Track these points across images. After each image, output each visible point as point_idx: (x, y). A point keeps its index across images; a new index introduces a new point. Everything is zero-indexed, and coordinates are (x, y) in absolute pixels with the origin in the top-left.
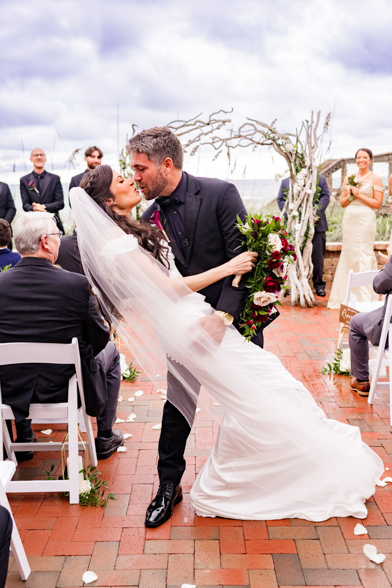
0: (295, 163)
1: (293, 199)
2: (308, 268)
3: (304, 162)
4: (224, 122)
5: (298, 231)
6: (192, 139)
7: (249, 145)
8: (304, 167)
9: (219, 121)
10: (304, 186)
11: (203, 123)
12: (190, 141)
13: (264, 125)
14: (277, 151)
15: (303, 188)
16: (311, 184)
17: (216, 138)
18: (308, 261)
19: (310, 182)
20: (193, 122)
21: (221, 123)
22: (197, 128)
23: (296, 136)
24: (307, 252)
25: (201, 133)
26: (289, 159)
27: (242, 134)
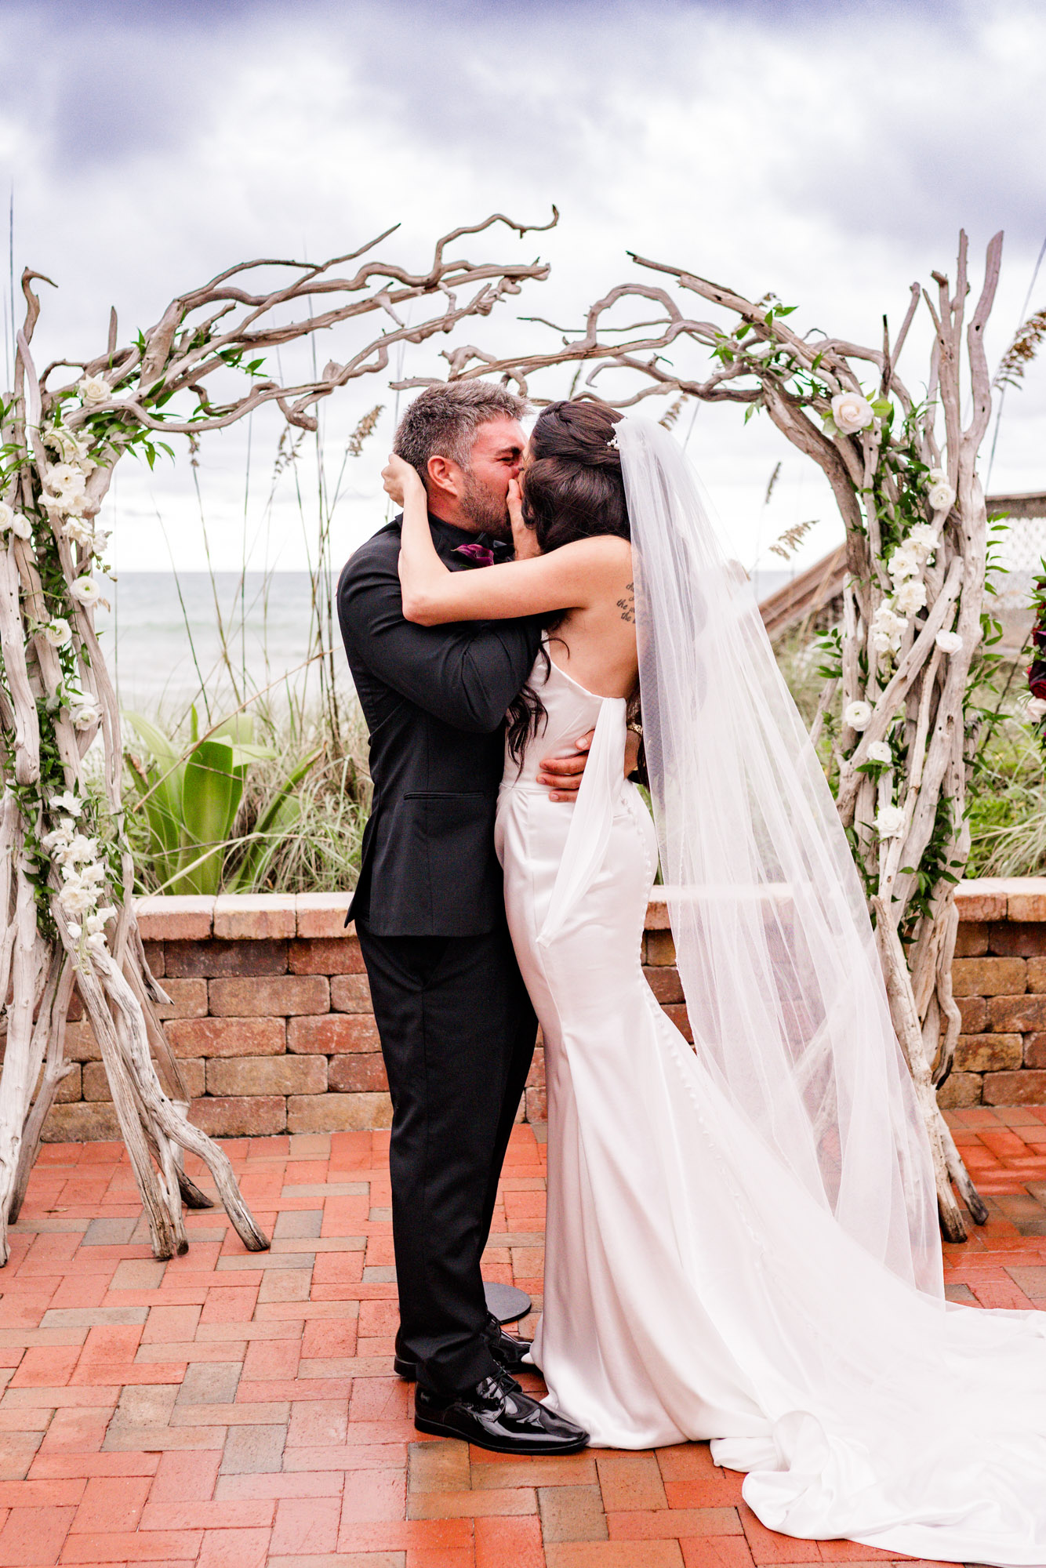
0: (878, 497)
1: (863, 680)
2: (934, 1027)
3: (924, 493)
4: (513, 278)
5: (894, 843)
6: (343, 360)
7: (640, 397)
8: (920, 519)
9: (488, 272)
10: (924, 613)
11: (402, 280)
12: (332, 367)
13: (720, 296)
14: (786, 430)
15: (920, 623)
16: (958, 600)
17: (469, 357)
18: (936, 990)
19: (951, 590)
20: (348, 271)
21: (495, 282)
22: (372, 305)
23: (882, 361)
24: (934, 946)
25: (392, 327)
26: (847, 472)
27: (603, 339)
